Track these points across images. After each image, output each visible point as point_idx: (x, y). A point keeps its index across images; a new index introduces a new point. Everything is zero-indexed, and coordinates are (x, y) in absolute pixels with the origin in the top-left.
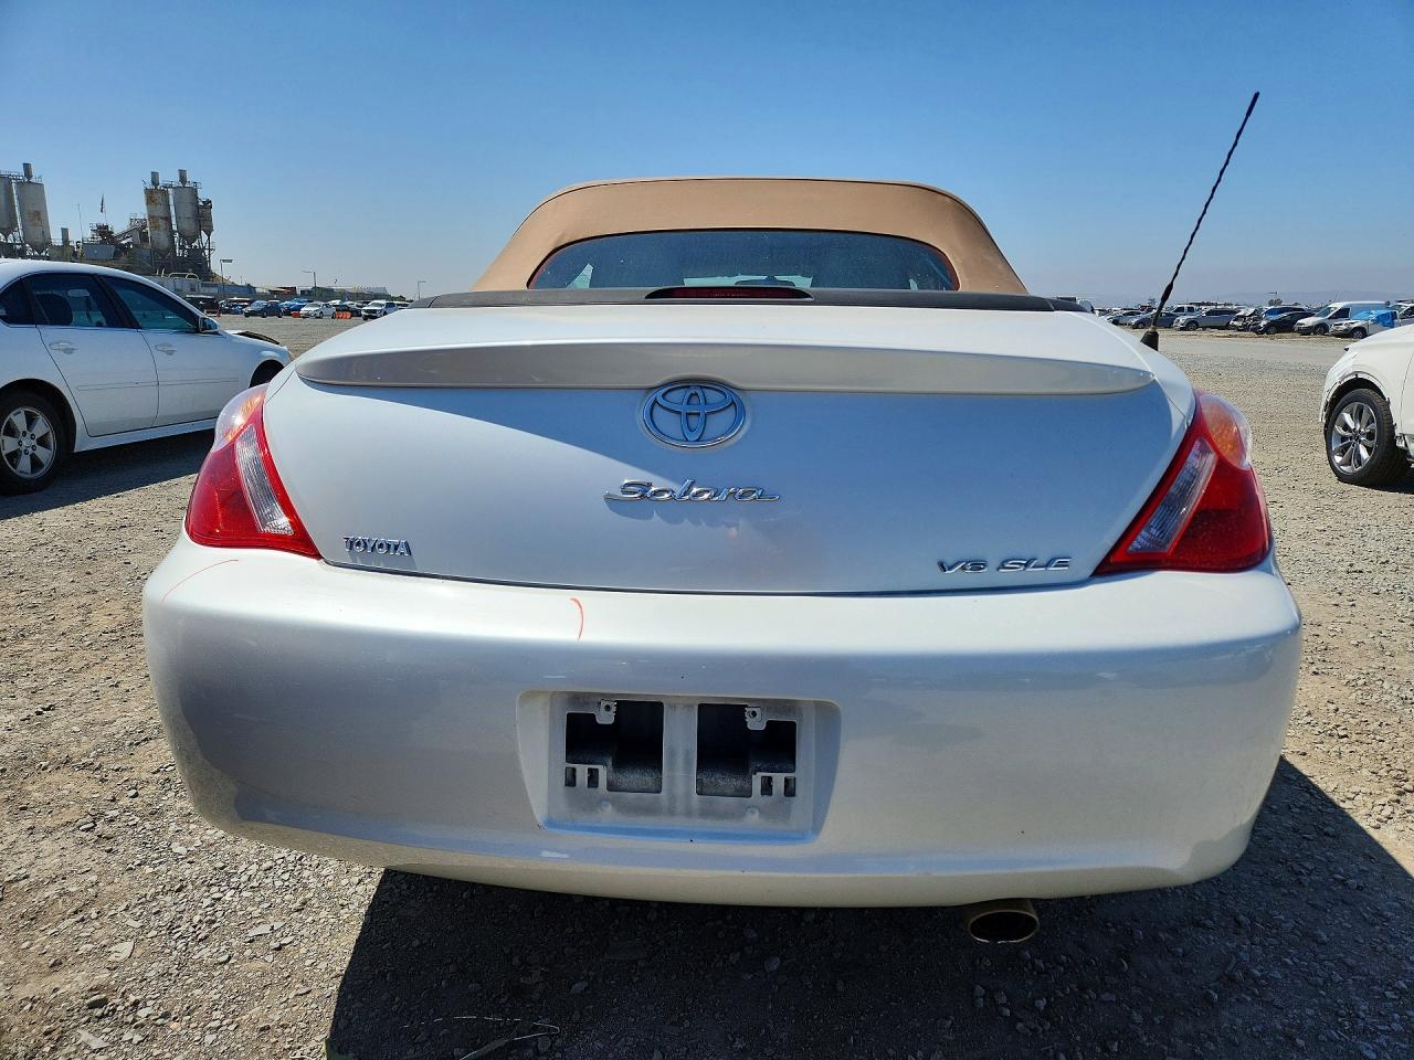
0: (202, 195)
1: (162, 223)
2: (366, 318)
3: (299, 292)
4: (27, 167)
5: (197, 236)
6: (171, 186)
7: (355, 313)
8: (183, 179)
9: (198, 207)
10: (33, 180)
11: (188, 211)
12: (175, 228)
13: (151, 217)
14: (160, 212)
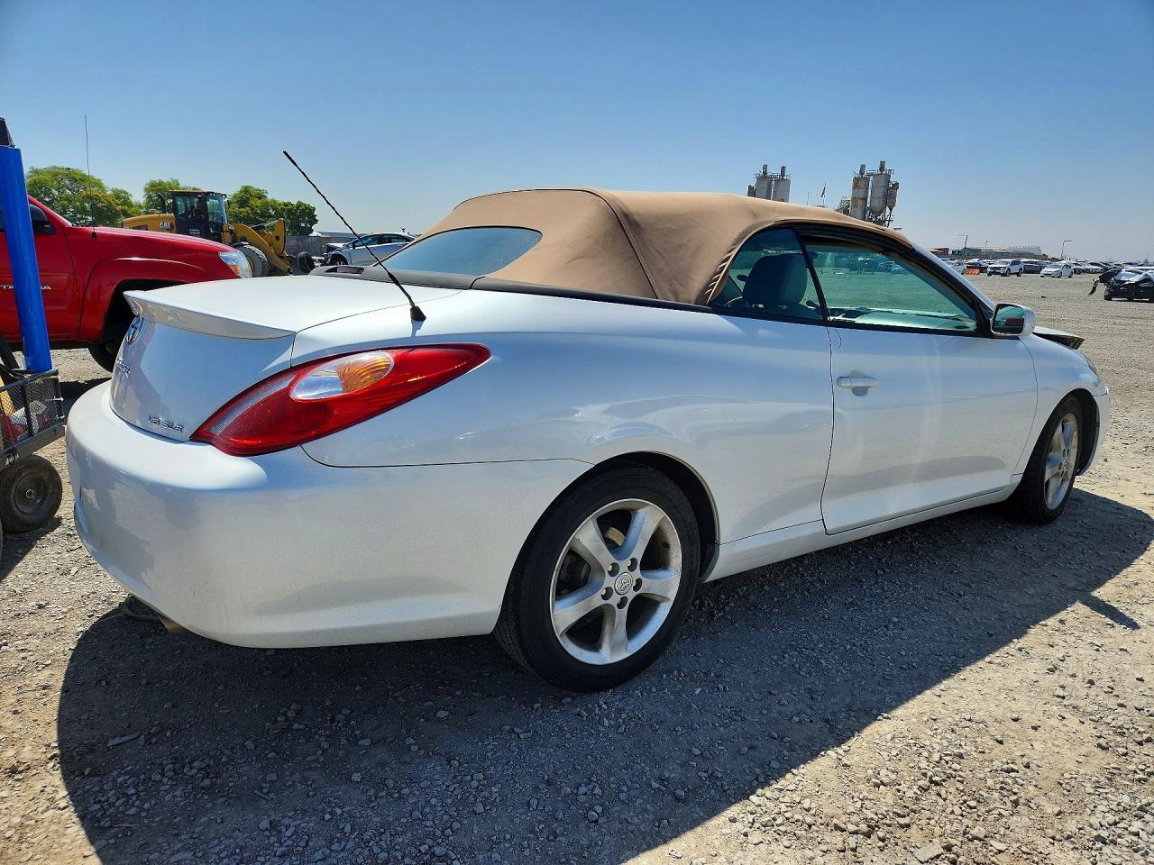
0: (893, 179)
1: (860, 202)
2: (990, 274)
3: (950, 252)
4: (783, 169)
5: (883, 210)
6: (872, 174)
7: (983, 269)
8: (882, 168)
9: (888, 189)
10: (785, 178)
11: (880, 193)
12: (868, 205)
13: (853, 198)
14: (861, 194)
